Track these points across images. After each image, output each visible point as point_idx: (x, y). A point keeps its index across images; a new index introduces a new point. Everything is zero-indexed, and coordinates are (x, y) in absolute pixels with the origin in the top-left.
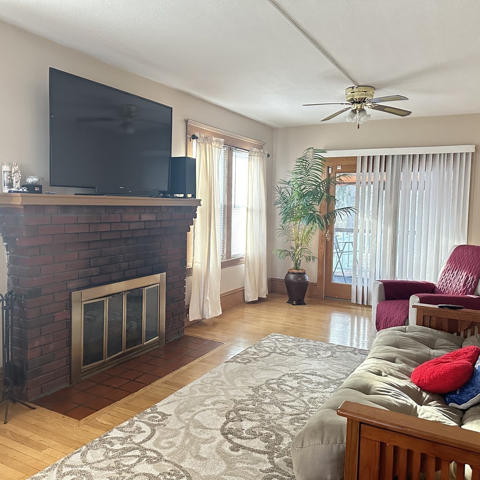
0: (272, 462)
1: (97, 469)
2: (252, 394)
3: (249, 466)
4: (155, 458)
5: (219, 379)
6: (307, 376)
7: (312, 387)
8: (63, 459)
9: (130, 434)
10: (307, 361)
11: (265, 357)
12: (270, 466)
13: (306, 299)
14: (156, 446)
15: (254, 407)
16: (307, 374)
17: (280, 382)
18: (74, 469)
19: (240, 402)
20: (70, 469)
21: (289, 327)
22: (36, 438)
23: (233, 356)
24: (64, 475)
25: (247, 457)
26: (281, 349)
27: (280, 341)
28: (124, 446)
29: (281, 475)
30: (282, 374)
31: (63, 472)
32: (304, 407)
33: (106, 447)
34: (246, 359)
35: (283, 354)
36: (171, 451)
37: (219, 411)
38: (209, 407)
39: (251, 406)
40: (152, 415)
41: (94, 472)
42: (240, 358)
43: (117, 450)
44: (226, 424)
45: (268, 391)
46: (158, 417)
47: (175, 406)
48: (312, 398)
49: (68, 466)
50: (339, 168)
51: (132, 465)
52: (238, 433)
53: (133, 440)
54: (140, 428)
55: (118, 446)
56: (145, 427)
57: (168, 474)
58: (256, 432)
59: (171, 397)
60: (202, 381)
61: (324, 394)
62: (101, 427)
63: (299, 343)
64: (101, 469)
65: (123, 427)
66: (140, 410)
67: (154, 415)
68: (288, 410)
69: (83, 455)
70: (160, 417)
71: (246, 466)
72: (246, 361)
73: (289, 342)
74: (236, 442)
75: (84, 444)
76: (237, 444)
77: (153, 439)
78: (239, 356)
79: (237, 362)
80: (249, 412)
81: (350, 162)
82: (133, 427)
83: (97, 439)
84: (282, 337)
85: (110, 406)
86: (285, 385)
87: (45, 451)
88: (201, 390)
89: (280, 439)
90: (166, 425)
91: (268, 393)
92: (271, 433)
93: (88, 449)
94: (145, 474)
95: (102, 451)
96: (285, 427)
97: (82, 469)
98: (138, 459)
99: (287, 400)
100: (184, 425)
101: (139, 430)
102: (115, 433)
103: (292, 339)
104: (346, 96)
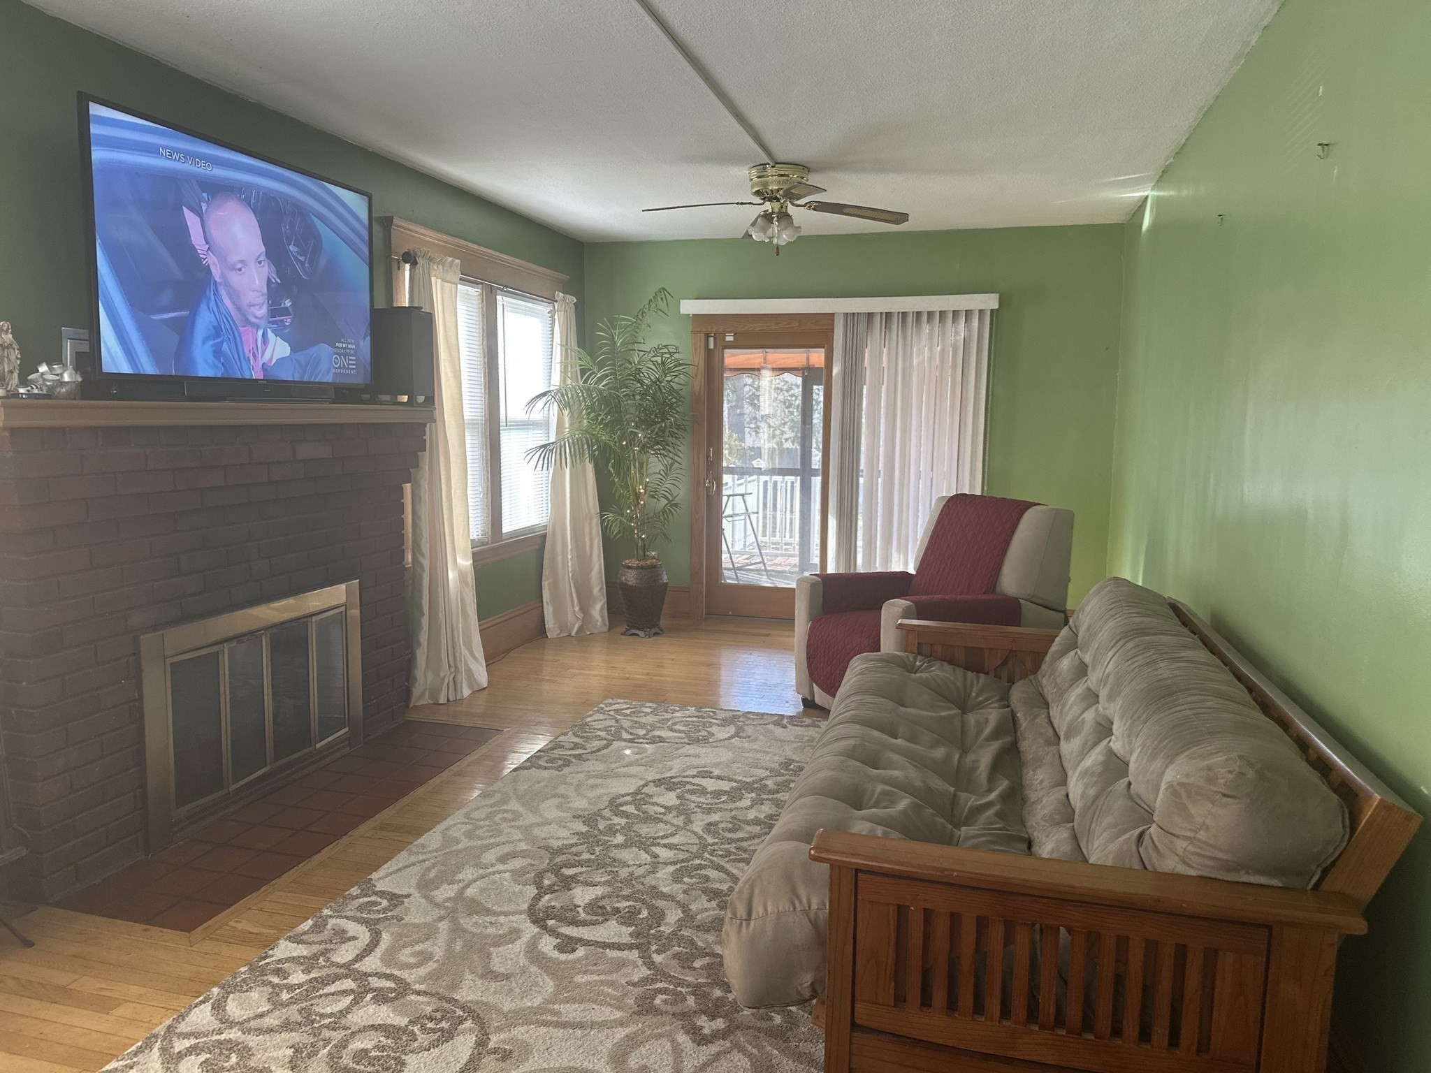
0: (650, 964)
1: (259, 1031)
2: (584, 830)
3: (602, 977)
4: (392, 990)
5: (505, 807)
6: (693, 781)
7: (706, 801)
8: (169, 1022)
9: (323, 946)
10: (692, 749)
11: (598, 750)
12: (645, 972)
13: (663, 622)
14: (388, 965)
15: (593, 857)
16: (694, 777)
17: (639, 797)
18: (203, 1040)
19: (560, 851)
20: (193, 1041)
21: (640, 682)
22: (90, 985)
23: (528, 756)
24: (181, 1056)
25: (595, 962)
26: (631, 731)
27: (627, 715)
28: (313, 975)
29: (671, 987)
30: (643, 782)
31: (177, 1051)
32: (696, 844)
33: (271, 982)
34: (560, 759)
35: (636, 741)
36: (422, 971)
37: (518, 874)
38: (494, 869)
39: (586, 856)
40: (366, 899)
41: (252, 1041)
42: (546, 758)
43: (300, 986)
44: (537, 899)
45: (616, 820)
46: (380, 903)
47: (414, 874)
48: (712, 824)
49: (186, 1036)
50: (730, 338)
51: (341, 1012)
52: (568, 916)
53: (333, 959)
54: (344, 932)
55: (298, 977)
56: (352, 928)
57: (428, 1019)
58: (605, 908)
59: (403, 858)
60: (467, 816)
61: (734, 813)
62: (246, 939)
63: (667, 716)
64: (270, 1030)
65: (302, 935)
66: (334, 893)
67: (369, 899)
68: (664, 854)
69: (218, 1007)
70: (385, 903)
71: (596, 978)
72: (560, 762)
73: (645, 716)
74: (568, 933)
75: (215, 984)
76: (571, 938)
77: (379, 951)
78: (542, 754)
79: (540, 767)
80: (584, 869)
81: (752, 325)
82: (326, 932)
83: (243, 969)
84: (629, 706)
85: (260, 892)
86: (653, 804)
87: (119, 1012)
88: (469, 835)
89: (658, 916)
90: (402, 919)
91: (619, 824)
92: (639, 905)
93: (228, 993)
94: (374, 1027)
95: (262, 992)
96: (665, 890)
97: (223, 1037)
98: (352, 997)
99: (662, 834)
100: (442, 913)
101: (342, 937)
102: (284, 949)
103: (650, 707)
104: (750, 183)
